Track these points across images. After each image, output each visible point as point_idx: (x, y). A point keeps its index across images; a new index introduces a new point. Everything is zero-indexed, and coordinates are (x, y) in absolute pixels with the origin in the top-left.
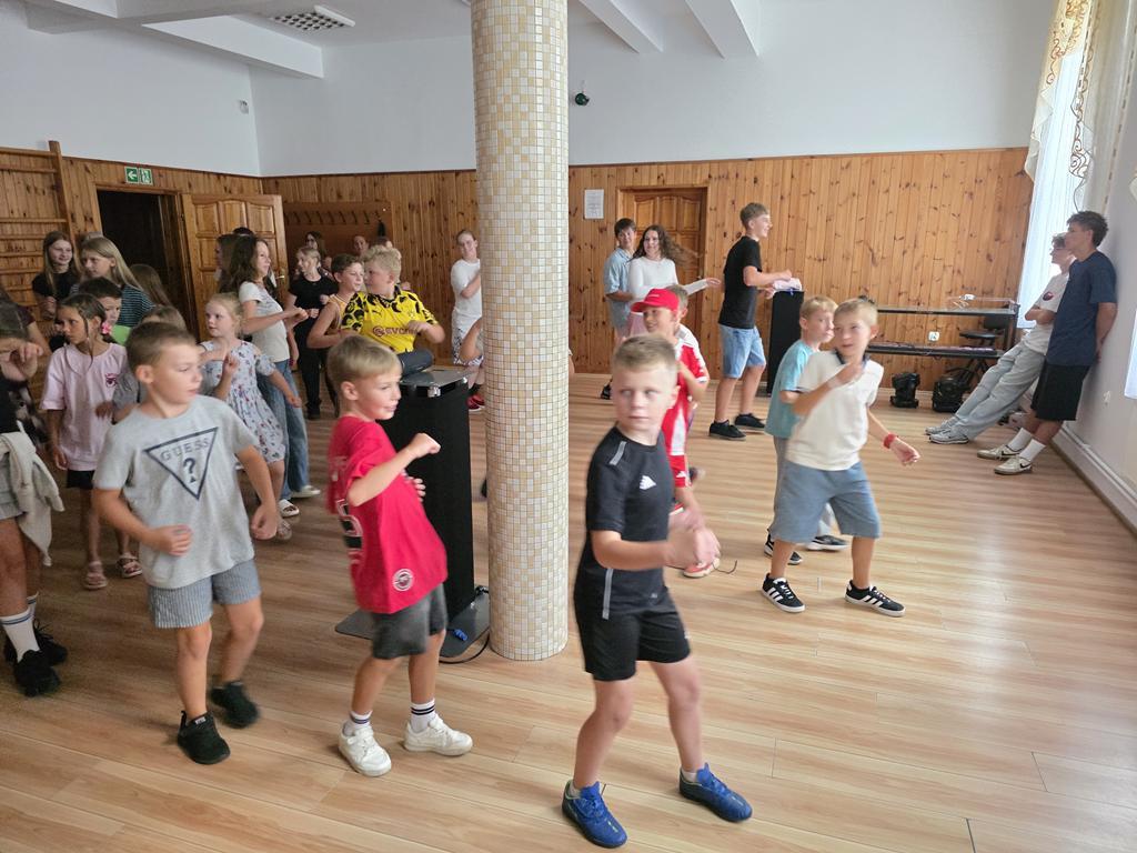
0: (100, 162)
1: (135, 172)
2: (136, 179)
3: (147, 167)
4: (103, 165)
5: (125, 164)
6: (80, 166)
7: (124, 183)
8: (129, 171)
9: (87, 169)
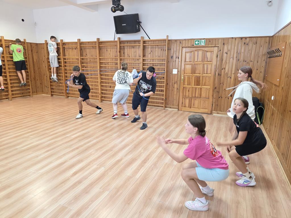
0: (186, 39)
1: (199, 41)
2: (198, 44)
3: (204, 39)
4: (186, 41)
5: (194, 39)
6: (178, 42)
7: (193, 45)
8: (196, 41)
9: (180, 43)
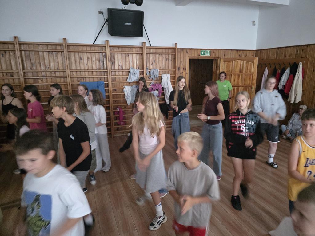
0: (192, 49)
2: (204, 54)
3: (209, 49)
4: (193, 50)
5: (200, 49)
7: (199, 56)
8: (202, 51)
9: (187, 52)
